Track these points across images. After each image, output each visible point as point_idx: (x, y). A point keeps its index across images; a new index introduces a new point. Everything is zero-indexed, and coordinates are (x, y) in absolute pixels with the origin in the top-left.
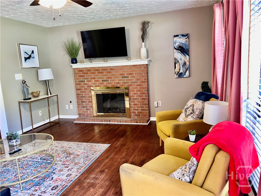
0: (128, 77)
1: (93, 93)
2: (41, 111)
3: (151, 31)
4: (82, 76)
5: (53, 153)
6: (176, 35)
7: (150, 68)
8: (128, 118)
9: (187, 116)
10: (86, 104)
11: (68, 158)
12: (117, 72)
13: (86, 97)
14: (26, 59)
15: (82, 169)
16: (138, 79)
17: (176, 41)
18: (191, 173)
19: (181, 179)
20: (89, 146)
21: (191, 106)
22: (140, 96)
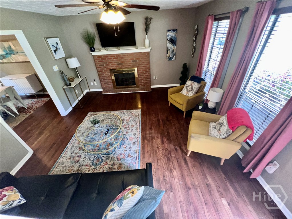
0: (137, 61)
2: (77, 90)
4: (101, 61)
6: (169, 30)
7: (150, 53)
9: (188, 92)
10: (107, 81)
11: (124, 123)
12: (128, 57)
13: (106, 76)
14: (55, 51)
15: (138, 129)
16: (144, 63)
17: (169, 35)
20: (129, 112)
21: (190, 85)
22: (145, 74)
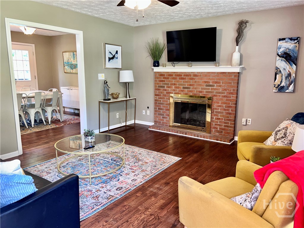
0: (213, 86)
1: (171, 100)
2: (118, 114)
3: (248, 32)
4: (162, 81)
5: (123, 156)
6: (281, 38)
7: (242, 77)
8: (208, 133)
9: (276, 140)
10: (163, 112)
11: (136, 164)
12: (201, 79)
13: (164, 104)
14: (110, 59)
15: (148, 176)
16: (225, 90)
17: (281, 46)
18: (253, 199)
19: (242, 204)
20: (159, 155)
21: (283, 129)
22: (225, 110)
